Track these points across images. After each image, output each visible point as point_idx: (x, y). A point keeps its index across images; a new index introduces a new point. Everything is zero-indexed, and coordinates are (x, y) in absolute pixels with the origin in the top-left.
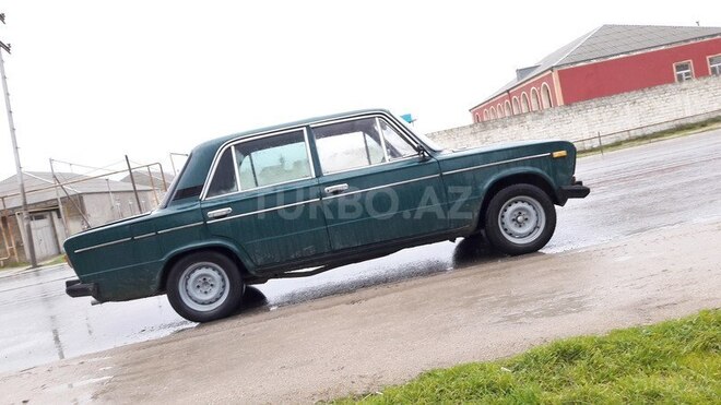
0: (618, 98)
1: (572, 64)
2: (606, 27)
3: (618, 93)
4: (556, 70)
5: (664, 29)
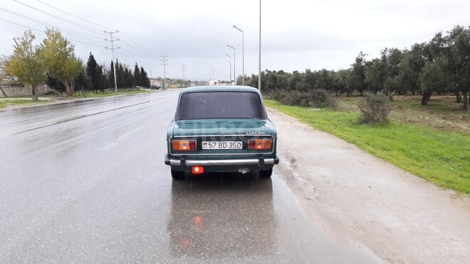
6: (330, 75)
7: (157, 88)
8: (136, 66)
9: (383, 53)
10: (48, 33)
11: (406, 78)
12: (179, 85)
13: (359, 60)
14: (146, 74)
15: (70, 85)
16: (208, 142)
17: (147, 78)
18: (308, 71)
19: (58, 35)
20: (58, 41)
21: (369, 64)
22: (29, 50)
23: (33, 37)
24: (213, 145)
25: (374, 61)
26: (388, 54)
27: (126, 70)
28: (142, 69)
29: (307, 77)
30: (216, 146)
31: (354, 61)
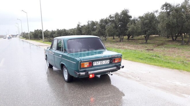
6: (66, 31)
9: (88, 22)
11: (99, 31)
13: (79, 25)
16: (96, 62)
18: (58, 30)
21: (82, 27)
24: (98, 63)
25: (84, 25)
26: (90, 23)
29: (58, 32)
30: (99, 63)
31: (77, 26)
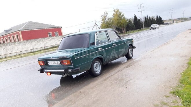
0: (39, 39)
1: (25, 30)
2: (30, 22)
3: (39, 38)
4: (20, 31)
5: (45, 24)
7: (168, 24)
8: (157, 16)
10: (114, 11)
12: (182, 21)
14: (161, 19)
15: (124, 29)
17: (162, 20)
19: (118, 11)
20: (118, 13)
22: (106, 19)
23: (107, 14)
27: (152, 19)
28: (160, 17)
